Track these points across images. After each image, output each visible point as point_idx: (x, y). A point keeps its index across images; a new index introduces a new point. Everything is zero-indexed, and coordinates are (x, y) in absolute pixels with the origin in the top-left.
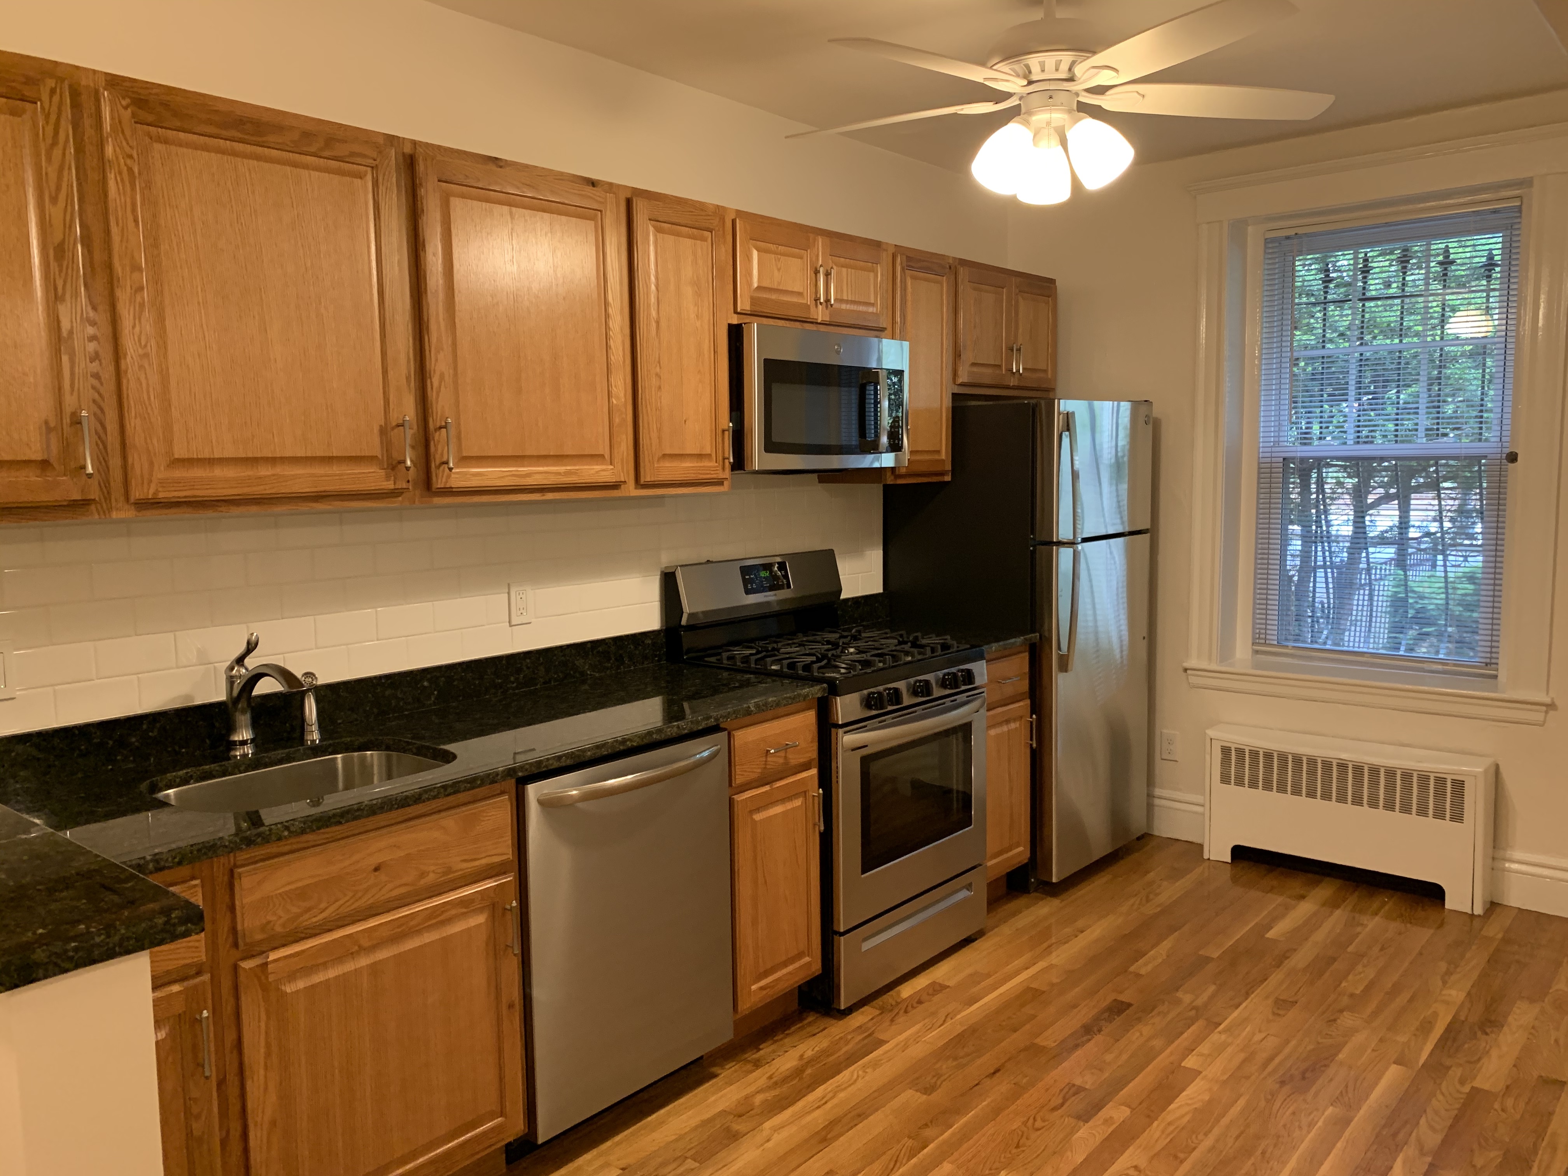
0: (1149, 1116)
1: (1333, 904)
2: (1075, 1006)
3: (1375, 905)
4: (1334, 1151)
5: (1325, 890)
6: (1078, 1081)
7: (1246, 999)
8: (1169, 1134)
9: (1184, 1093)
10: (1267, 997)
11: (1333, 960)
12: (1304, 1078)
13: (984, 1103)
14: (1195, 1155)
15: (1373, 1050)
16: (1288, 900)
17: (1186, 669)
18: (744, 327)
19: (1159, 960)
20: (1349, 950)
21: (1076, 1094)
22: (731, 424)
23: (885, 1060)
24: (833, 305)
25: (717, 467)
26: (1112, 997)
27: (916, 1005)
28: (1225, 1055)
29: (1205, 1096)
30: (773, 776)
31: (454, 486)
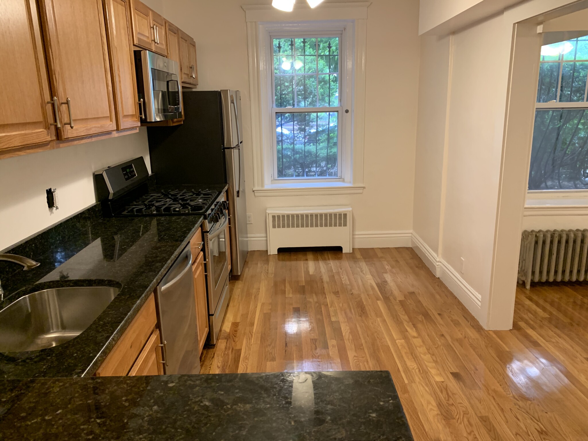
0: (341, 340)
1: (316, 259)
3: (326, 256)
4: (391, 330)
5: (310, 256)
6: (312, 338)
7: (326, 295)
8: (352, 342)
9: (342, 329)
10: (330, 293)
11: (333, 276)
12: (364, 313)
13: (295, 356)
14: (364, 345)
15: (369, 298)
16: (304, 262)
17: (254, 191)
18: (142, 52)
19: (291, 291)
20: (334, 272)
21: (316, 342)
22: (142, 100)
23: (248, 356)
24: (158, 44)
25: (137, 121)
26: (291, 307)
27: (235, 333)
28: (339, 314)
29: (348, 328)
30: (196, 259)
31: (70, 137)
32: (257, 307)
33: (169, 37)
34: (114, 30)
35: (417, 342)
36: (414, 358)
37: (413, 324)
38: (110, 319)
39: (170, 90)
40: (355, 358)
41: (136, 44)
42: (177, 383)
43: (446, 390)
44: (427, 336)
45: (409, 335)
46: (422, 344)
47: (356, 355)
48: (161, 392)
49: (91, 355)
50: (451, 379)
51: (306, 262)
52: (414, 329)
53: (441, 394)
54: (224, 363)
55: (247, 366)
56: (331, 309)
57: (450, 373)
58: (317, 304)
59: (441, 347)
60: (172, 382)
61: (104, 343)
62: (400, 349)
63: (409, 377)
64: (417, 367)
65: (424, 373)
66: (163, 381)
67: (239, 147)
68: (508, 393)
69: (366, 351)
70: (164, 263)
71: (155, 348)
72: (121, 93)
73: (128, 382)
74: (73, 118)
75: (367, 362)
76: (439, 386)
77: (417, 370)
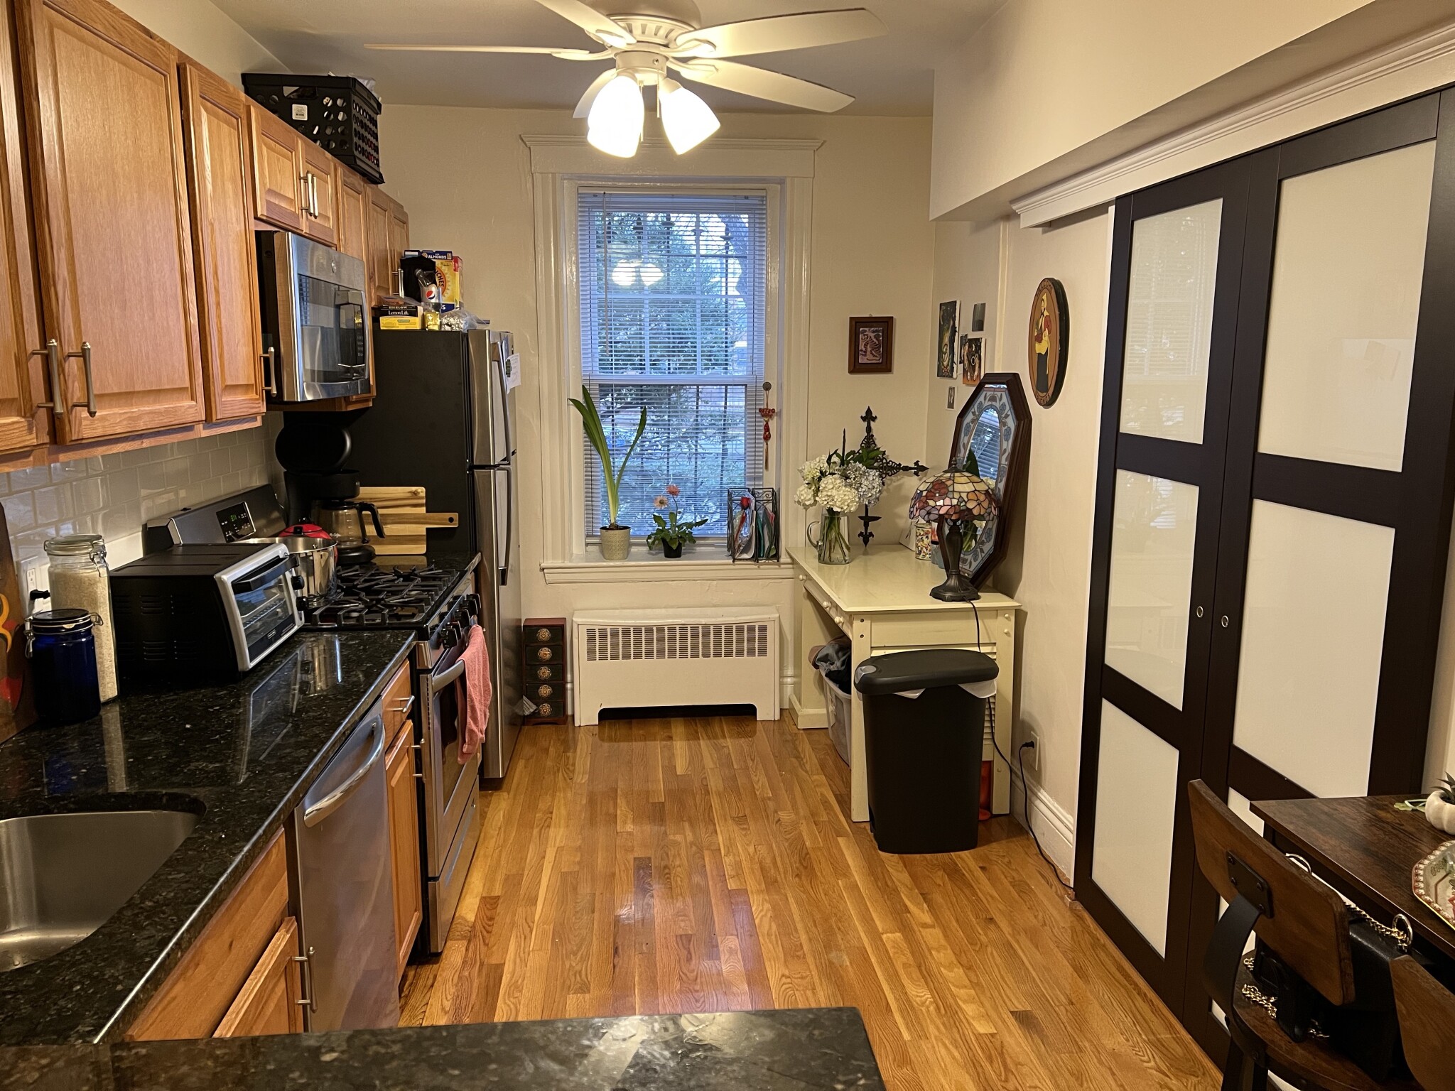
0: (752, 937)
1: (693, 737)
2: (613, 875)
3: (717, 729)
4: (871, 910)
5: (678, 728)
6: (681, 932)
7: (715, 825)
8: (777, 943)
9: (753, 909)
10: (726, 820)
11: (734, 778)
12: (806, 868)
13: (637, 978)
14: (805, 948)
15: (819, 833)
16: (664, 743)
17: (543, 569)
18: (275, 235)
19: (630, 816)
20: (735, 767)
21: (690, 941)
22: (272, 349)
23: (520, 981)
24: (316, 217)
25: (257, 399)
26: (631, 857)
27: (490, 923)
28: (746, 871)
29: (767, 906)
30: (396, 738)
31: (85, 436)
32: (544, 857)
33: (343, 204)
34: (207, 182)
35: (932, 936)
36: (924, 977)
37: (922, 894)
38: (172, 894)
39: (343, 326)
40: (784, 980)
41: (262, 215)
42: (342, 1052)
43: (1002, 1054)
44: (955, 924)
45: (911, 919)
46: (943, 942)
47: (787, 973)
48: (301, 1076)
49: (119, 987)
50: (1012, 1027)
51: (669, 743)
52: (925, 905)
53: (989, 1068)
54: (458, 1002)
55: (516, 1008)
56: (728, 860)
57: (1011, 1012)
58: (694, 848)
59: (989, 949)
60: (332, 1050)
61: (155, 955)
62: (891, 955)
63: (913, 1025)
64: (932, 1000)
65: (950, 1013)
66: (309, 1049)
67: (509, 464)
68: (1146, 1058)
69: (810, 960)
70: (315, 750)
71: (285, 968)
72: (220, 332)
73: (218, 1052)
74: (96, 389)
75: (814, 989)
76: (983, 1045)
77: (932, 1008)
